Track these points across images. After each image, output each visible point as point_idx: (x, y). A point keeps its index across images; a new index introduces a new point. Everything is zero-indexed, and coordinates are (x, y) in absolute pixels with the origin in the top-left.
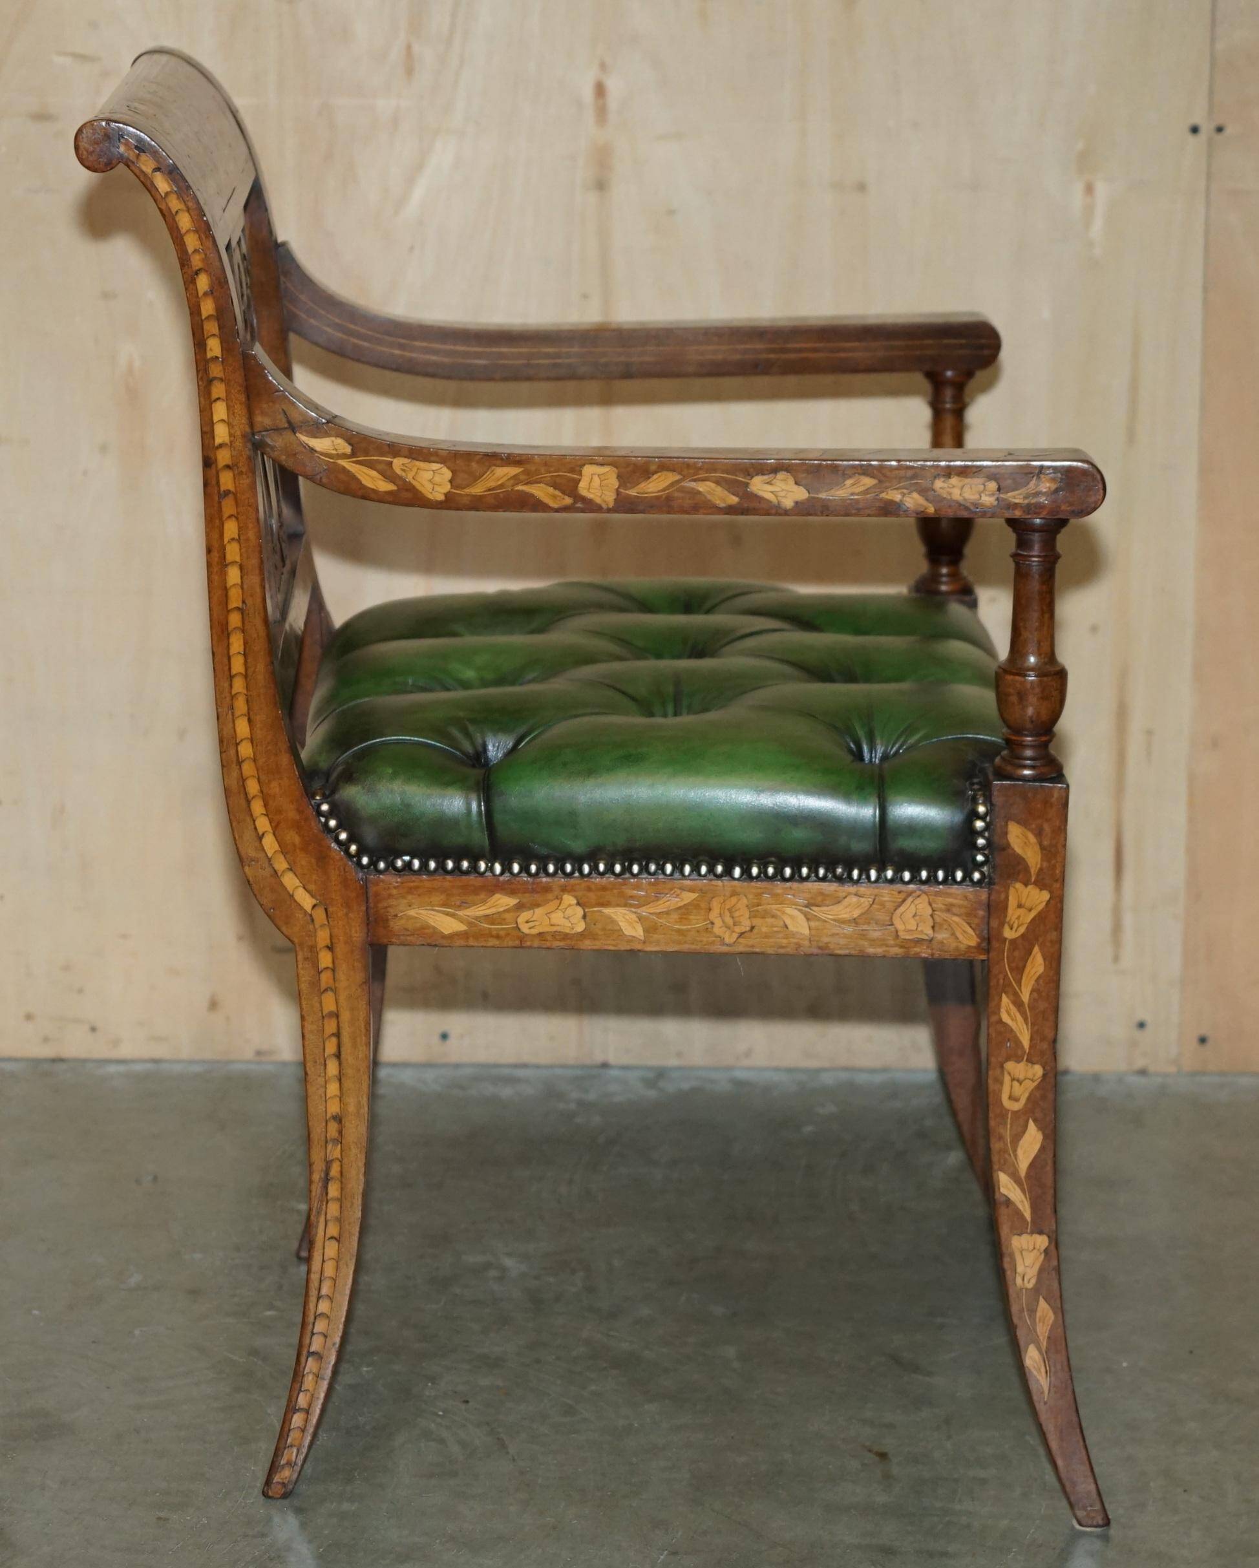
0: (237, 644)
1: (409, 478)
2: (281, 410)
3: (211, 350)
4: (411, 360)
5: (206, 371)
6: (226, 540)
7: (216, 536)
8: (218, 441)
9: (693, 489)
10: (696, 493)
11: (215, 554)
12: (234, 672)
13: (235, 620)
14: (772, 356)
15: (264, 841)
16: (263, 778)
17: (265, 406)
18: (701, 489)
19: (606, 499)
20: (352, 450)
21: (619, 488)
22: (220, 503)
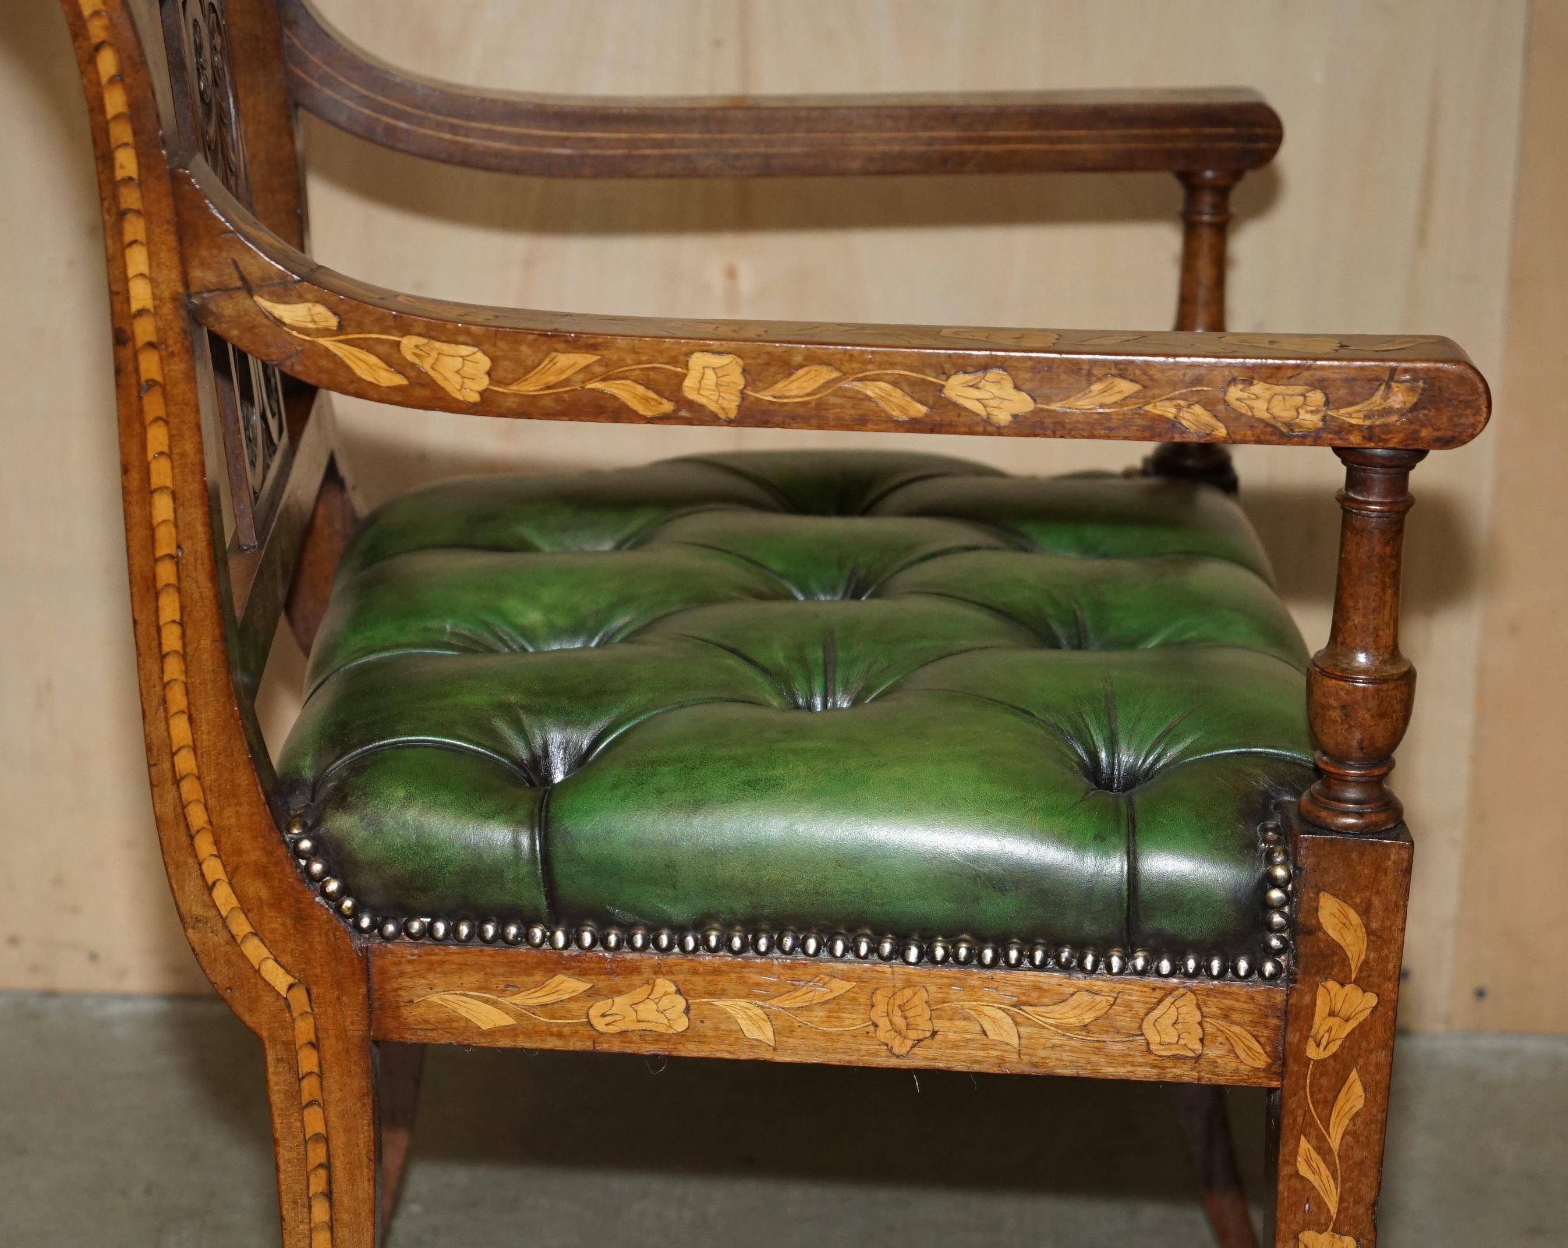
0: (169, 608)
1: (426, 366)
2: (230, 261)
3: (122, 167)
4: (467, 148)
5: (115, 198)
6: (150, 455)
7: (135, 449)
8: (135, 306)
9: (858, 392)
10: (861, 399)
11: (135, 475)
12: (166, 649)
13: (166, 573)
14: (968, 148)
15: (216, 893)
16: (212, 802)
17: (204, 253)
18: (870, 393)
19: (725, 404)
20: (340, 323)
21: (745, 388)
22: (140, 399)
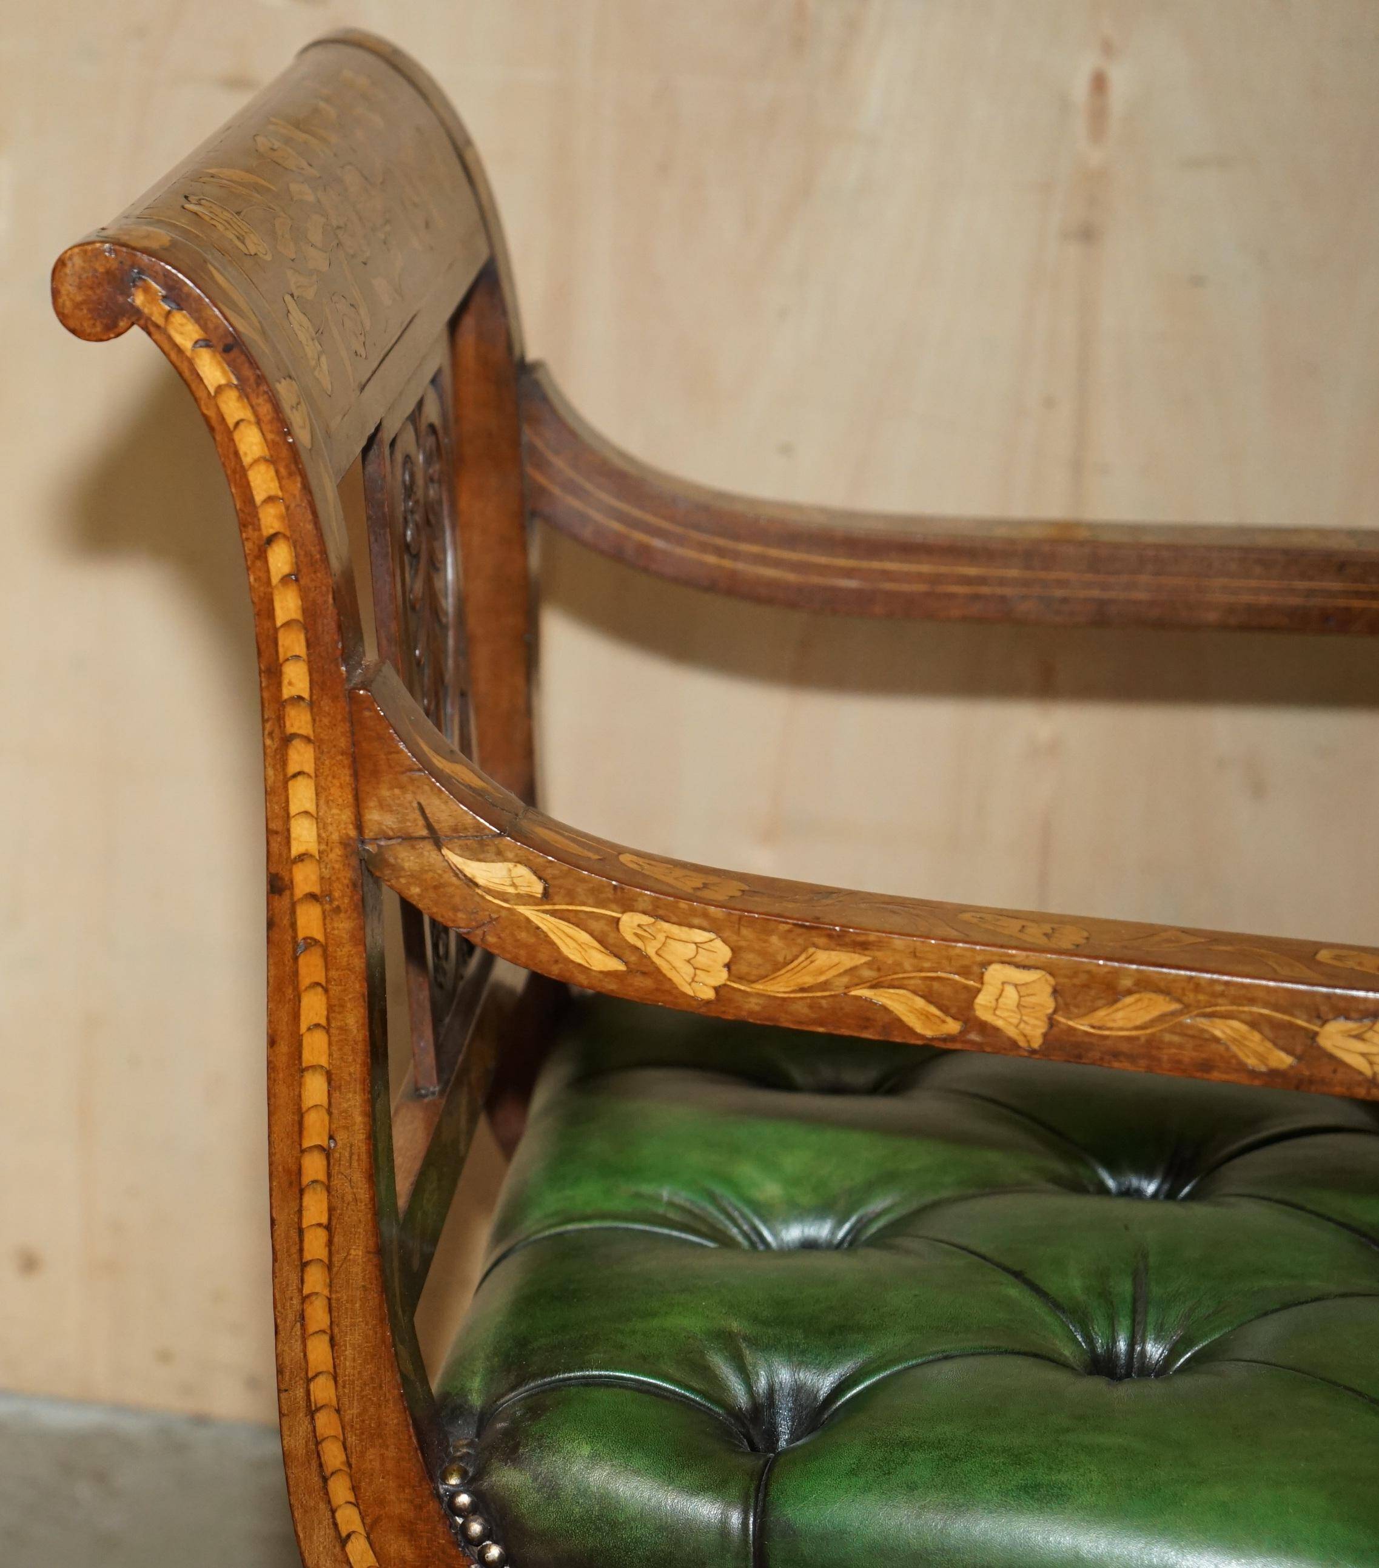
0: (315, 1208)
1: (651, 951)
2: (415, 805)
3: (290, 684)
4: (733, 574)
5: (280, 719)
6: (303, 1028)
7: (284, 1015)
8: (296, 849)
9: (1203, 1031)
10: (1207, 1040)
11: (283, 1048)
12: (307, 1256)
13: (314, 1167)
14: (1357, 604)
15: (349, 1547)
16: (352, 1440)
17: (385, 793)
18: (1218, 1033)
19: (1028, 1030)
20: (545, 889)
21: (1055, 1011)
22: (296, 959)
